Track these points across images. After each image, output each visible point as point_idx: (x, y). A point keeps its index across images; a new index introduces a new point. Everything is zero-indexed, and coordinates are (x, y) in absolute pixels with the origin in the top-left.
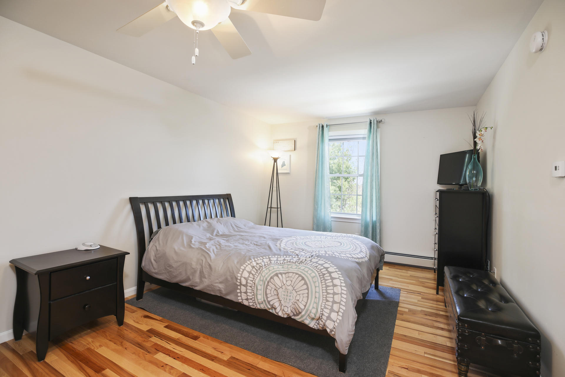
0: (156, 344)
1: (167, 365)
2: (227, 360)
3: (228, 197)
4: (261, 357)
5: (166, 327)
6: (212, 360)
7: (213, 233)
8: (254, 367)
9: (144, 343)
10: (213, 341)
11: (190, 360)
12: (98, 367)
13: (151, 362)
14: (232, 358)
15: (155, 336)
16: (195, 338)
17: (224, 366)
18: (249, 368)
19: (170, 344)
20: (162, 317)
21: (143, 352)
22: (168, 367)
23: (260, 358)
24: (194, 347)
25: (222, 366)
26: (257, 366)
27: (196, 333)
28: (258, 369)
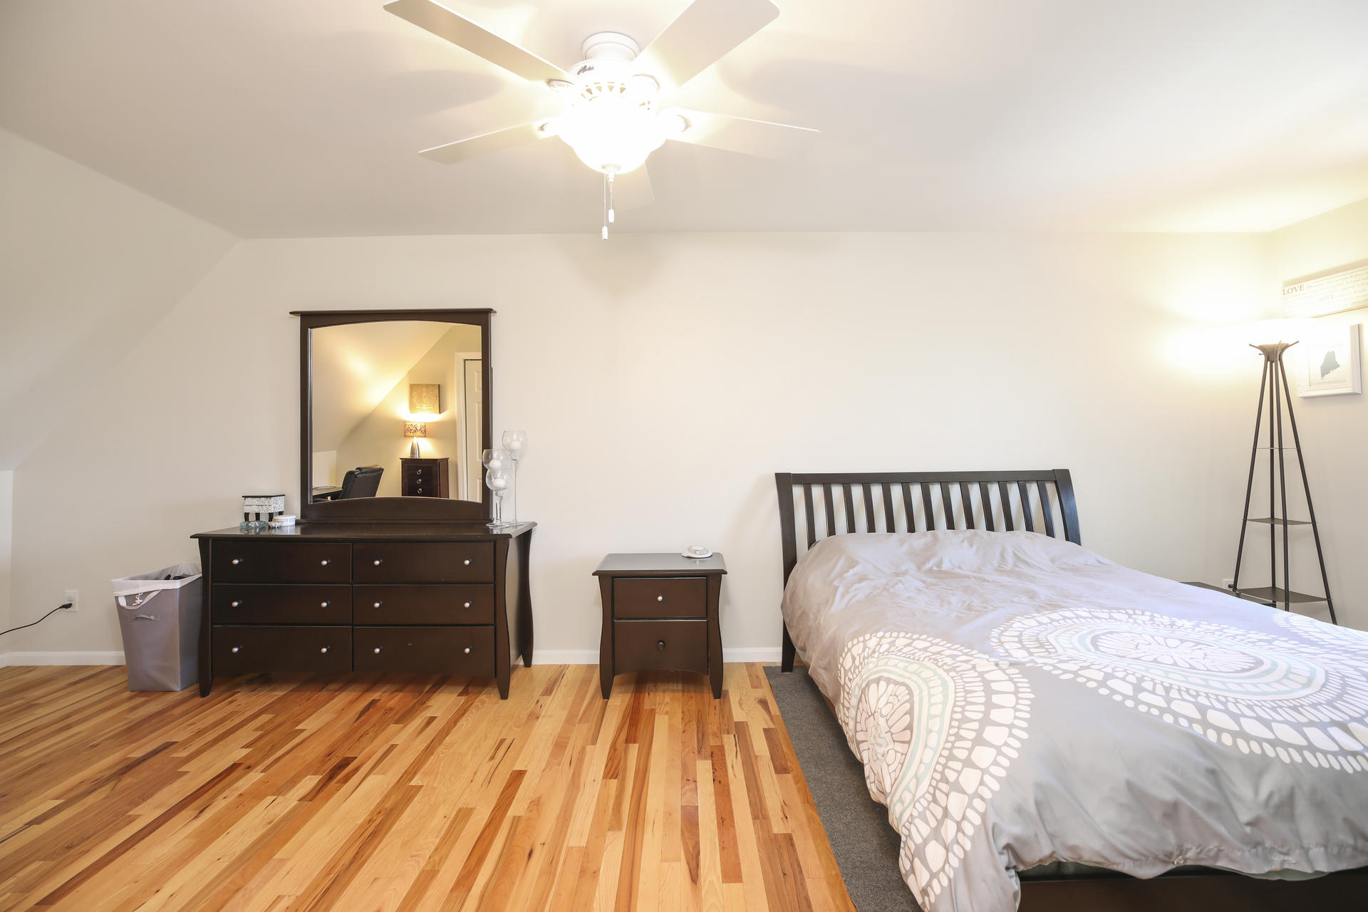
0: (721, 749)
1: (695, 781)
2: (775, 835)
3: (1061, 480)
4: (836, 874)
5: (767, 731)
6: (755, 817)
7: (924, 563)
8: (798, 877)
9: (711, 737)
10: (798, 792)
11: (729, 795)
12: (635, 736)
13: (685, 767)
14: (789, 838)
15: (734, 736)
16: (781, 769)
17: (758, 838)
18: (789, 871)
19: (736, 757)
20: (782, 713)
21: (694, 748)
22: (692, 785)
23: (834, 873)
24: (759, 782)
25: (754, 837)
26: (806, 880)
27: (792, 762)
28: (799, 886)
